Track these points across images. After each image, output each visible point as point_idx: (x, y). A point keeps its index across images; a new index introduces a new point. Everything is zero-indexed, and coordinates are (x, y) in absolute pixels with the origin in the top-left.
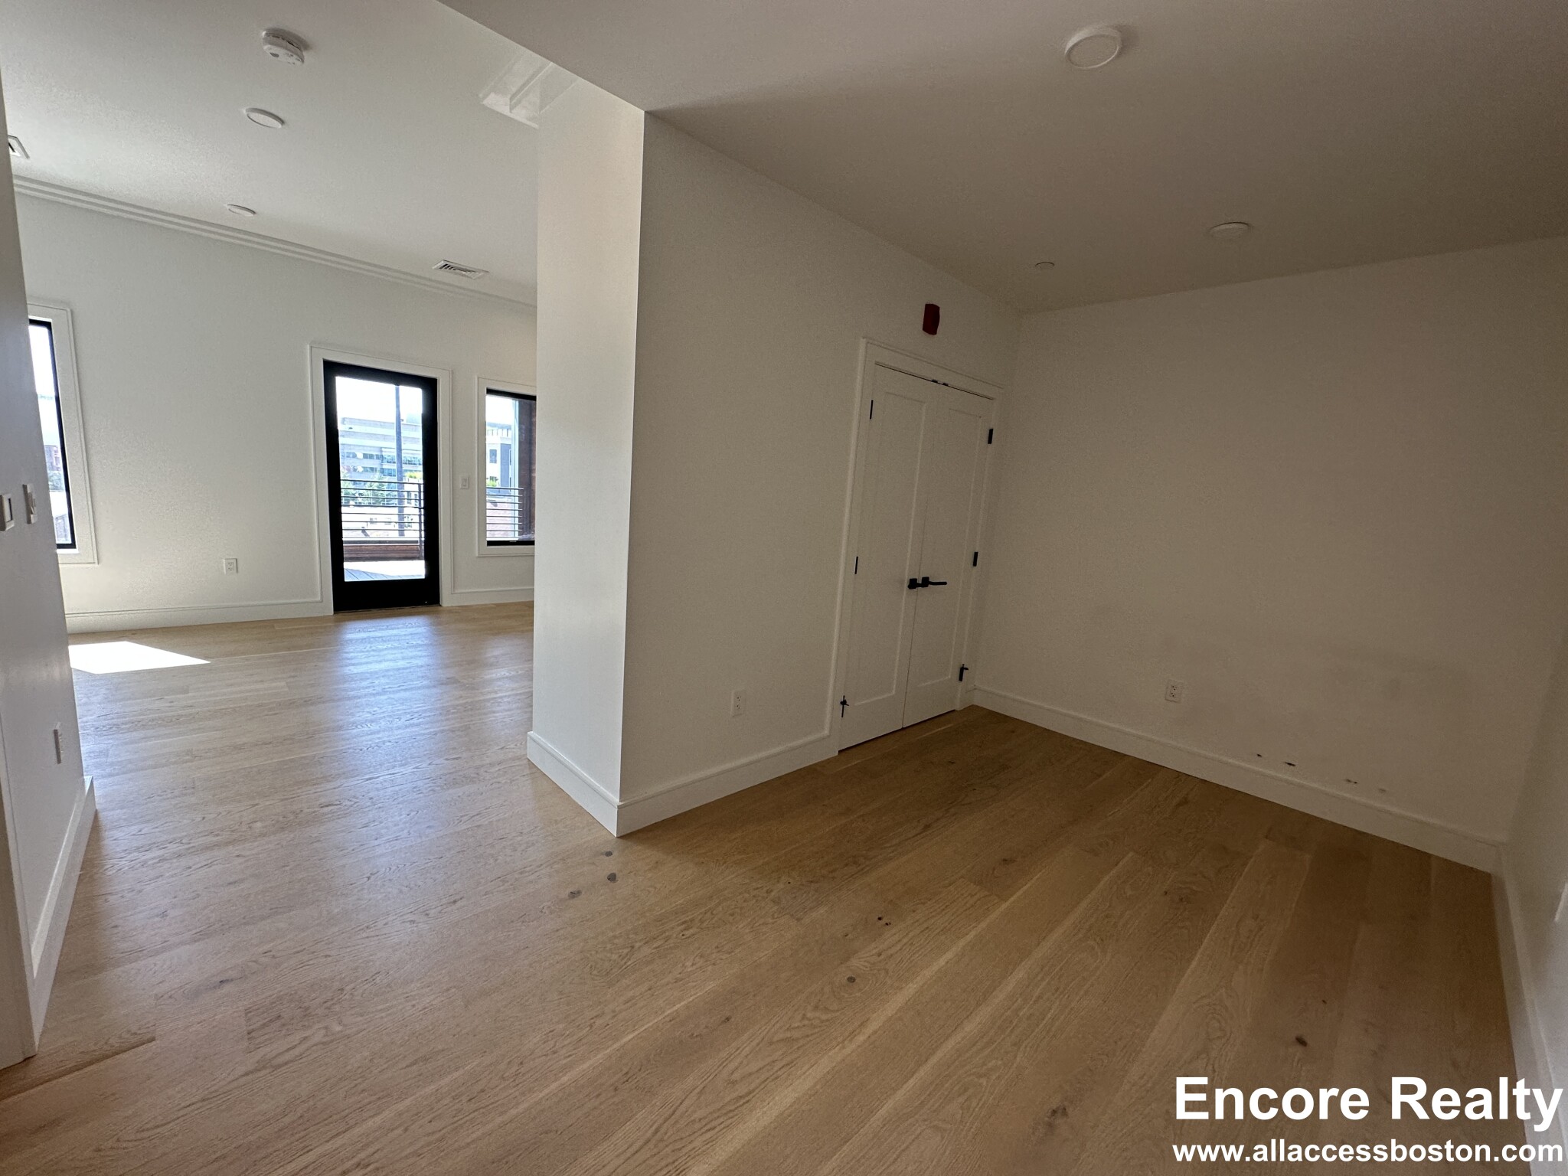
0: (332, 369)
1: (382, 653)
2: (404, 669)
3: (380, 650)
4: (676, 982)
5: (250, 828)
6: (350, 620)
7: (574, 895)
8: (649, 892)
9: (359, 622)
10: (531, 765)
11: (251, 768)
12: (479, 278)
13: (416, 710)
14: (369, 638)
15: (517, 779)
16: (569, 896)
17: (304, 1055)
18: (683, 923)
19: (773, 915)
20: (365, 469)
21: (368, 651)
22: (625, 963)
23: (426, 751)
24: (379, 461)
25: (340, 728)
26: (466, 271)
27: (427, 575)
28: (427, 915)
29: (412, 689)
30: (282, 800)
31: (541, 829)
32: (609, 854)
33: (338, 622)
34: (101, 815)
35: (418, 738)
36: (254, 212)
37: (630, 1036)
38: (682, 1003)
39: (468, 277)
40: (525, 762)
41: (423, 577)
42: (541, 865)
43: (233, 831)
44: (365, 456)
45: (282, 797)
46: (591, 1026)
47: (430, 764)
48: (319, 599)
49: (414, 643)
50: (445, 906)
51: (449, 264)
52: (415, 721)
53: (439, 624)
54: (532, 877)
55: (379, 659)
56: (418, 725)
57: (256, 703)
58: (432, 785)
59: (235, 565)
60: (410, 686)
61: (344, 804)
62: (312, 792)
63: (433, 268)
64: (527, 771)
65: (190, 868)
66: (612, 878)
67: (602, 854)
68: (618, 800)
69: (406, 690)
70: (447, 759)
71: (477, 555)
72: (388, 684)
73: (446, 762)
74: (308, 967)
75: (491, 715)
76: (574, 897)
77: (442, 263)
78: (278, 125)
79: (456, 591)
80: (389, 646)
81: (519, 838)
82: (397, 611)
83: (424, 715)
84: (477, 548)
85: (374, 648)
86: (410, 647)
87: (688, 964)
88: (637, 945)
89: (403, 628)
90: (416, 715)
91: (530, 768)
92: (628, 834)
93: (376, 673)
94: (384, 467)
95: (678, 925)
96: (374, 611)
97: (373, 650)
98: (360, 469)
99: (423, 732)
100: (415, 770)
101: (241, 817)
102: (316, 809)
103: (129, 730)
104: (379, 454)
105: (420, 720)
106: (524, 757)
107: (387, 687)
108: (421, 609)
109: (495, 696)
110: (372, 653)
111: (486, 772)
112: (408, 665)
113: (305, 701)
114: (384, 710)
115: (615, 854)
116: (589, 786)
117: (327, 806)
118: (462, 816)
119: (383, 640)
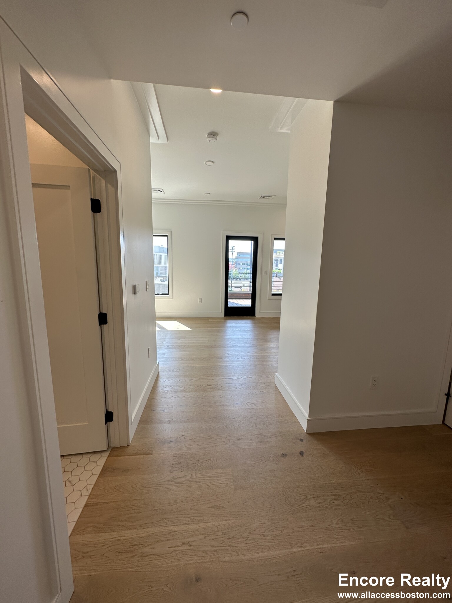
0: (228, 238)
1: (235, 332)
2: (240, 339)
3: (235, 331)
4: (326, 529)
5: (189, 387)
6: (228, 319)
7: (284, 455)
8: (318, 469)
9: (230, 320)
10: (276, 387)
11: (194, 366)
12: (273, 198)
13: (241, 355)
14: (232, 326)
15: (270, 392)
16: (282, 455)
17: (183, 483)
18: (334, 495)
19: (389, 516)
20: (243, 268)
21: (231, 331)
22: (302, 504)
23: (241, 372)
24: (246, 266)
25: (218, 358)
26: (268, 197)
27: (252, 305)
28: (229, 441)
29: (241, 347)
30: (199, 380)
31: (275, 418)
32: (302, 440)
33: (225, 320)
34: (160, 373)
35: (240, 366)
36: (210, 194)
37: (299, 549)
38: (328, 545)
39: (269, 199)
40: (274, 385)
41: (251, 306)
42: (273, 435)
43: (185, 387)
44: (243, 264)
45: (199, 379)
46: (282, 531)
47: (241, 378)
48: (221, 312)
49: (245, 329)
50: (235, 440)
51: (263, 196)
52: (240, 359)
53: (254, 323)
54: (268, 440)
55: (234, 334)
56: (241, 361)
57: (199, 344)
58: (241, 386)
59: (201, 301)
60: (241, 346)
61: (214, 386)
62: (206, 379)
63: (258, 198)
64: (274, 390)
65: (173, 397)
66: (302, 453)
67: (299, 439)
68: (308, 416)
69: (239, 347)
70: (247, 377)
71: (268, 299)
72: (235, 344)
73: (247, 378)
74: (192, 446)
75: (265, 362)
76: (283, 456)
77: (261, 196)
78: (212, 164)
79: (261, 312)
80: (238, 330)
81: (267, 419)
82: (242, 317)
83: (243, 357)
84: (268, 296)
85: (233, 330)
86: (244, 331)
87: (334, 522)
88: (309, 496)
89: (242, 324)
90: (241, 357)
91: (275, 388)
92: (311, 433)
93: (232, 339)
94: (248, 267)
95: (331, 495)
96: (235, 317)
97: (233, 331)
98: (241, 268)
99: (242, 364)
100: (236, 379)
101: (188, 383)
102: (206, 386)
103: (171, 348)
104: (246, 263)
105: (242, 359)
106: (273, 383)
107: (234, 345)
108: (249, 317)
109: (267, 354)
110: (232, 332)
111: (259, 386)
112: (242, 338)
113: (211, 346)
114: (231, 353)
115: (305, 441)
116: (296, 405)
117: (209, 386)
118: (248, 403)
119: (236, 327)
